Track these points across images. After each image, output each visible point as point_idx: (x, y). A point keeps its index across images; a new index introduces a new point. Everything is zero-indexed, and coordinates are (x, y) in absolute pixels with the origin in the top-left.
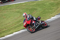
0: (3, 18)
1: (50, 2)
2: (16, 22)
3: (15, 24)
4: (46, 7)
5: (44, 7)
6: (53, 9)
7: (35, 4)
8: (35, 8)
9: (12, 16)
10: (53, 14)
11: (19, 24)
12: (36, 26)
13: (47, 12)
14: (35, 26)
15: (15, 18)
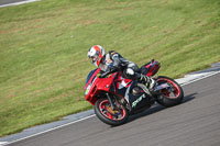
0: (123, 31)
2: (167, 45)
3: (167, 54)
9: (154, 24)
11: (178, 52)
14: (127, 98)
15: (165, 29)
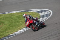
1: (17, 15)
4: (13, 20)
5: (11, 20)
6: (20, 22)
7: (2, 17)
8: (3, 21)
10: (20, 27)
12: (38, 25)
13: (14, 25)
